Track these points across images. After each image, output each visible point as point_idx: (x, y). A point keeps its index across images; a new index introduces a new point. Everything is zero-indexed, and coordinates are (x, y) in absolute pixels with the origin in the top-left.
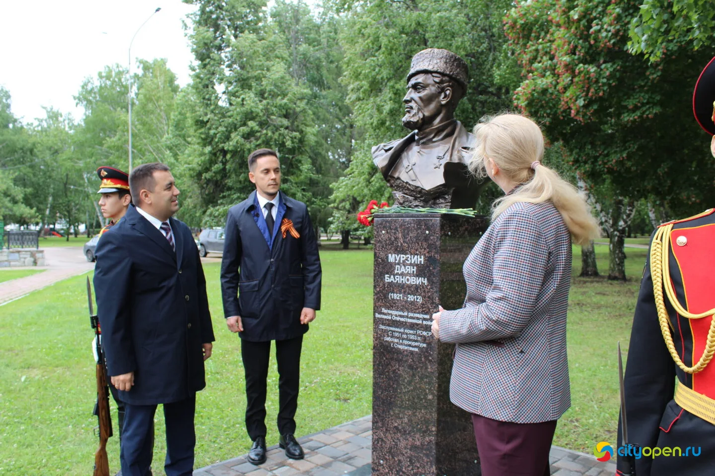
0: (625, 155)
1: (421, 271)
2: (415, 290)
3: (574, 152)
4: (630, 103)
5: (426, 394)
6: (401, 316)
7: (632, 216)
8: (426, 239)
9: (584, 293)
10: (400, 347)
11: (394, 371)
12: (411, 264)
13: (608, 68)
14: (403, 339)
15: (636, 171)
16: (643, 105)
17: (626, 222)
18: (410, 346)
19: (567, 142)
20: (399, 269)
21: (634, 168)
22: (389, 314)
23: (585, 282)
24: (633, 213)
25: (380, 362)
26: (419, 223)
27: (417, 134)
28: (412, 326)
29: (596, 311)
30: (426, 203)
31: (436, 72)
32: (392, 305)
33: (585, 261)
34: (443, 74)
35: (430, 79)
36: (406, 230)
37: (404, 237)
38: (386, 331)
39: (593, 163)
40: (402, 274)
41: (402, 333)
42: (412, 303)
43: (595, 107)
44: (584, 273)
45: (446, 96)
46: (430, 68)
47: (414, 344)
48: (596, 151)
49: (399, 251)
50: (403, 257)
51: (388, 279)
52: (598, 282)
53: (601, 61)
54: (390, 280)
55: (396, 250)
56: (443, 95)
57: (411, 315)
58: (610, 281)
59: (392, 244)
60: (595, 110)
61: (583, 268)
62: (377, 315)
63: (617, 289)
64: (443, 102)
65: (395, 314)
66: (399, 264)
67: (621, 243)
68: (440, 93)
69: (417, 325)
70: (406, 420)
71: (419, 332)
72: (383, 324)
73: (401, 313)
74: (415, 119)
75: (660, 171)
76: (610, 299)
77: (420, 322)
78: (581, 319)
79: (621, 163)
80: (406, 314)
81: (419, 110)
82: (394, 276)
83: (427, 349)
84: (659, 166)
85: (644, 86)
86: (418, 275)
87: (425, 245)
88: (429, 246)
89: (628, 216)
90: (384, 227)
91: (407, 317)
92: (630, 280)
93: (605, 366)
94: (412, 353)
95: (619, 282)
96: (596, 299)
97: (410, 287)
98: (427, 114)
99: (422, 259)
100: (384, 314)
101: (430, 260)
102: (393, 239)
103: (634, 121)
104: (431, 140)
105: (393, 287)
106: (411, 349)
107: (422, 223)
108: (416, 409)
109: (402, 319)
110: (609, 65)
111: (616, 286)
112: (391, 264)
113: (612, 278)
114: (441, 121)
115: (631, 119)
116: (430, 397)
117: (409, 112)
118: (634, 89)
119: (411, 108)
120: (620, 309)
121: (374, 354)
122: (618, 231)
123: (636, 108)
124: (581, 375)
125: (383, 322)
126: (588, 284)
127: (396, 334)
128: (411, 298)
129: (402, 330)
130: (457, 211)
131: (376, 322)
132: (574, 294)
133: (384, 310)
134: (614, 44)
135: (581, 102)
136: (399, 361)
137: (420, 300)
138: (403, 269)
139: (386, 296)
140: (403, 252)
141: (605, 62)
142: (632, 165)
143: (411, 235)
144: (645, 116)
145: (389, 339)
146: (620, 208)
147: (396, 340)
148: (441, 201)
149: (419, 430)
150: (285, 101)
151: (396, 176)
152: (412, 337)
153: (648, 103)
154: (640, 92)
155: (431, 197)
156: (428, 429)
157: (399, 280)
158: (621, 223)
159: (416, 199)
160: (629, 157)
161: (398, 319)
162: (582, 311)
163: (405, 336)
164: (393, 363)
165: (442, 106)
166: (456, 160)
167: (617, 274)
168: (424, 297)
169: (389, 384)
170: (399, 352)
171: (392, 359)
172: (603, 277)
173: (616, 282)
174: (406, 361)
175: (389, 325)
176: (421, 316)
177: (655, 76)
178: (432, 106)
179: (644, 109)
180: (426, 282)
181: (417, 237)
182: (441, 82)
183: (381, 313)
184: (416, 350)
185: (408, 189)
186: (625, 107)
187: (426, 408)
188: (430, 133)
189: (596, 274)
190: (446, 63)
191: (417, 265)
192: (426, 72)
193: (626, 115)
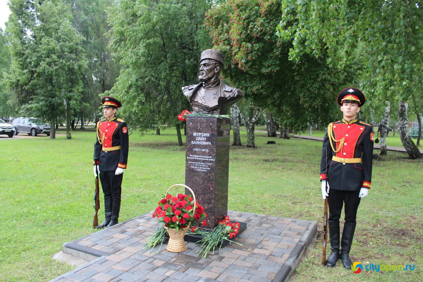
0: (260, 86)
1: (208, 139)
2: (205, 147)
3: (236, 84)
4: (266, 64)
5: (210, 188)
6: (199, 158)
7: (258, 116)
8: (211, 126)
9: (237, 154)
10: (198, 170)
11: (195, 180)
12: (203, 137)
13: (257, 46)
14: (200, 167)
15: (265, 94)
16: (272, 65)
17: (256, 119)
18: (203, 169)
19: (232, 78)
20: (198, 139)
21: (264, 93)
22: (193, 157)
23: (236, 148)
24: (259, 114)
25: (189, 177)
26: (207, 121)
27: (204, 84)
28: (204, 161)
29: (245, 162)
30: (209, 113)
31: (214, 60)
32: (195, 153)
33: (235, 138)
34: (216, 61)
35: (211, 62)
36: (202, 123)
37: (200, 125)
38: (192, 164)
39: (245, 90)
40: (200, 141)
41: (199, 164)
42: (204, 152)
43: (250, 64)
44: (235, 144)
45: (217, 69)
46: (211, 58)
47: (204, 168)
48: (247, 84)
49: (198, 131)
50: (200, 134)
51: (193, 143)
52: (242, 148)
53: (253, 42)
54: (194, 143)
55: (197, 131)
56: (216, 69)
57: (203, 157)
58: (247, 148)
59: (195, 128)
60: (250, 65)
61: (234, 142)
62: (188, 158)
63: (252, 152)
64: (216, 72)
65: (196, 157)
66: (198, 136)
67: (253, 129)
68: (215, 68)
69: (206, 161)
70: (201, 199)
71: (207, 163)
72: (190, 161)
73: (199, 156)
74: (205, 78)
75: (275, 96)
76: (250, 156)
77: (207, 159)
78: (239, 166)
79: (258, 90)
80: (201, 156)
81: (206, 74)
82: (196, 141)
83: (210, 170)
84: (275, 93)
85: (272, 57)
86: (207, 141)
87: (210, 129)
88: (212, 130)
89: (257, 116)
90: (192, 122)
91: (202, 158)
92: (257, 147)
93: (256, 184)
94: (203, 172)
95: (252, 148)
96: (243, 156)
97: (203, 146)
98: (209, 76)
99: (209, 135)
100: (191, 157)
101: (212, 135)
102: (195, 126)
103: (267, 73)
104: (210, 87)
105: (195, 146)
106: (203, 170)
107: (208, 120)
108: (205, 194)
109: (199, 159)
110: (257, 45)
111: (251, 150)
112: (194, 136)
113: (248, 146)
114: (214, 79)
115: (267, 71)
116: (212, 189)
117: (202, 75)
118: (268, 58)
119: (203, 73)
120: (255, 160)
121: (186, 174)
122: (252, 123)
123: (269, 66)
124: (246, 188)
125: (191, 160)
126: (238, 150)
127: (197, 165)
128: (203, 150)
129: (199, 163)
130: (223, 116)
131: (187, 160)
132: (232, 154)
133: (191, 155)
134: (260, 35)
135: (244, 61)
136: (198, 176)
137: (207, 151)
138: (200, 139)
139: (192, 150)
140: (200, 132)
141: (255, 43)
142: (264, 92)
143: (204, 125)
144: (272, 71)
145: (193, 167)
146: (253, 112)
147: (196, 167)
148: (215, 111)
149: (207, 203)
150: (71, 44)
151: (195, 100)
152: (204, 166)
153: (274, 65)
154: (270, 59)
155: (212, 110)
156: (210, 202)
157: (198, 143)
158: (254, 119)
159: (204, 110)
160: (262, 88)
161: (197, 159)
162: (238, 162)
163: (200, 165)
164: (195, 177)
165: (215, 73)
166: (222, 96)
167: (251, 145)
168: (209, 150)
169: (193, 185)
170: (197, 172)
171: (194, 175)
172: (244, 146)
173: (250, 148)
174: (201, 175)
175: (193, 161)
176: (208, 157)
177: (278, 53)
178: (212, 73)
179: (273, 67)
180: (210, 144)
181: (207, 126)
182: (215, 64)
183: (189, 157)
184: (206, 171)
185: (201, 106)
186: (264, 65)
187: (210, 193)
188: (210, 84)
189: (240, 144)
190: (217, 56)
191: (206, 137)
192: (209, 59)
193: (264, 69)
